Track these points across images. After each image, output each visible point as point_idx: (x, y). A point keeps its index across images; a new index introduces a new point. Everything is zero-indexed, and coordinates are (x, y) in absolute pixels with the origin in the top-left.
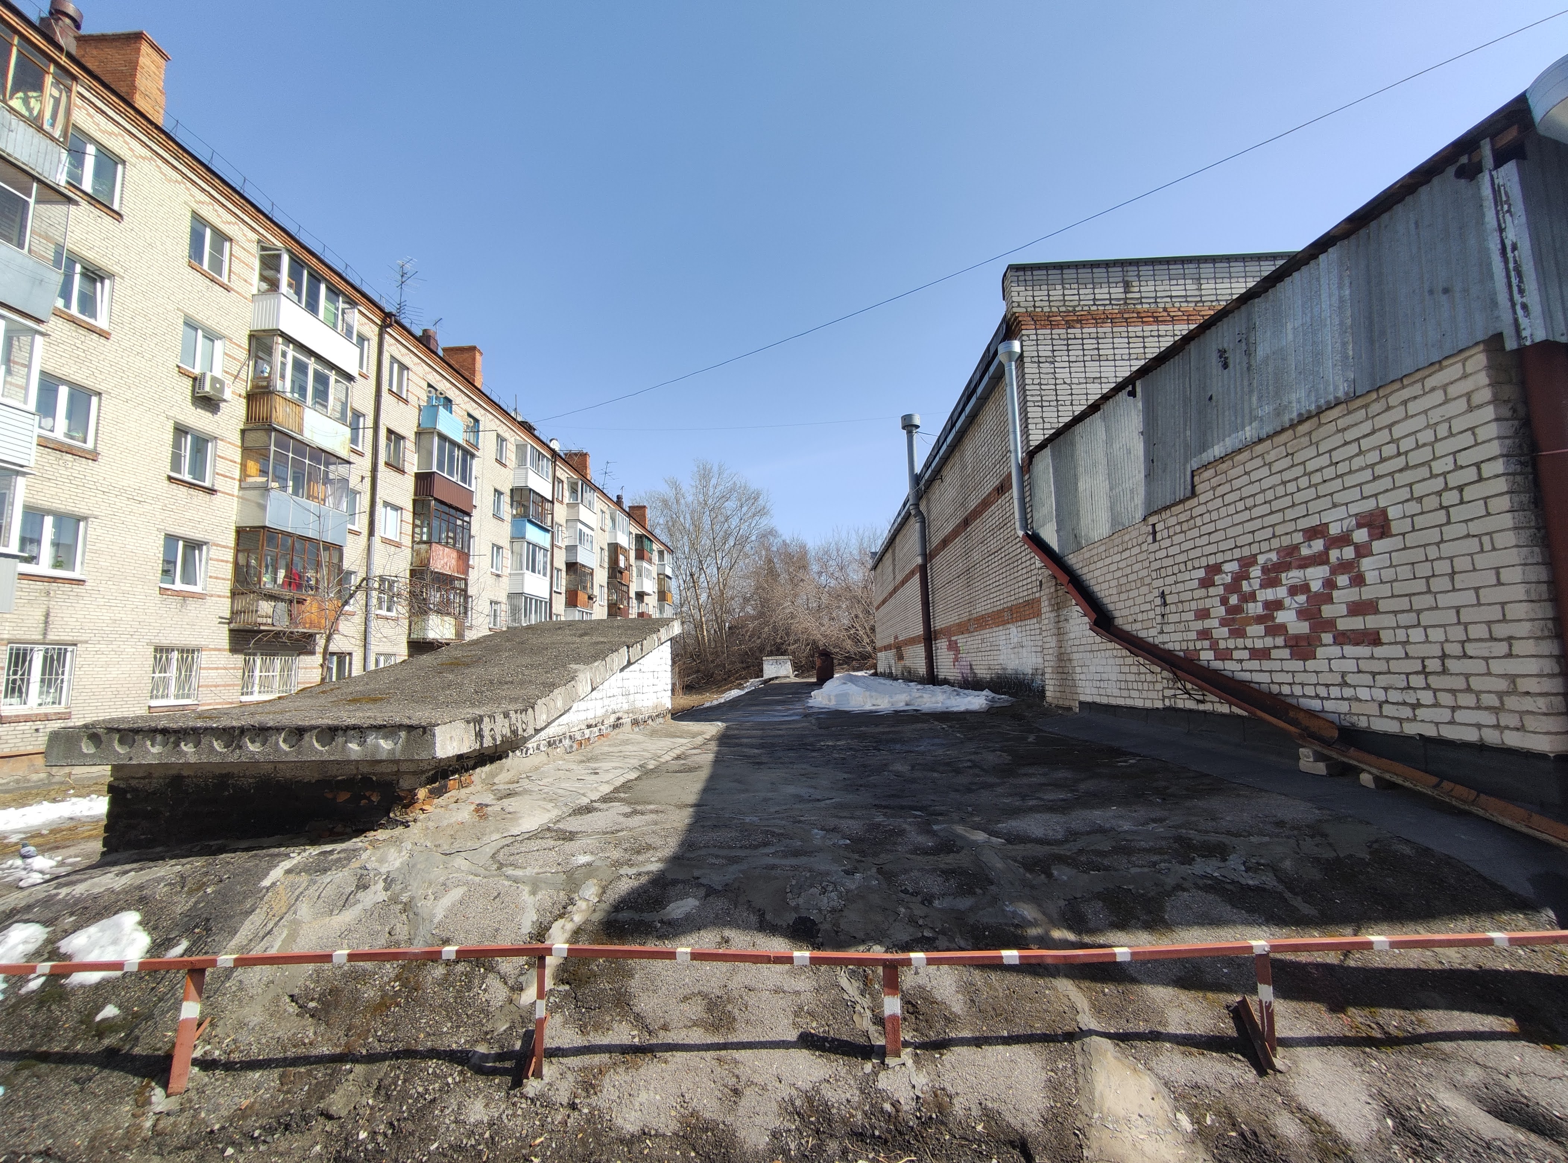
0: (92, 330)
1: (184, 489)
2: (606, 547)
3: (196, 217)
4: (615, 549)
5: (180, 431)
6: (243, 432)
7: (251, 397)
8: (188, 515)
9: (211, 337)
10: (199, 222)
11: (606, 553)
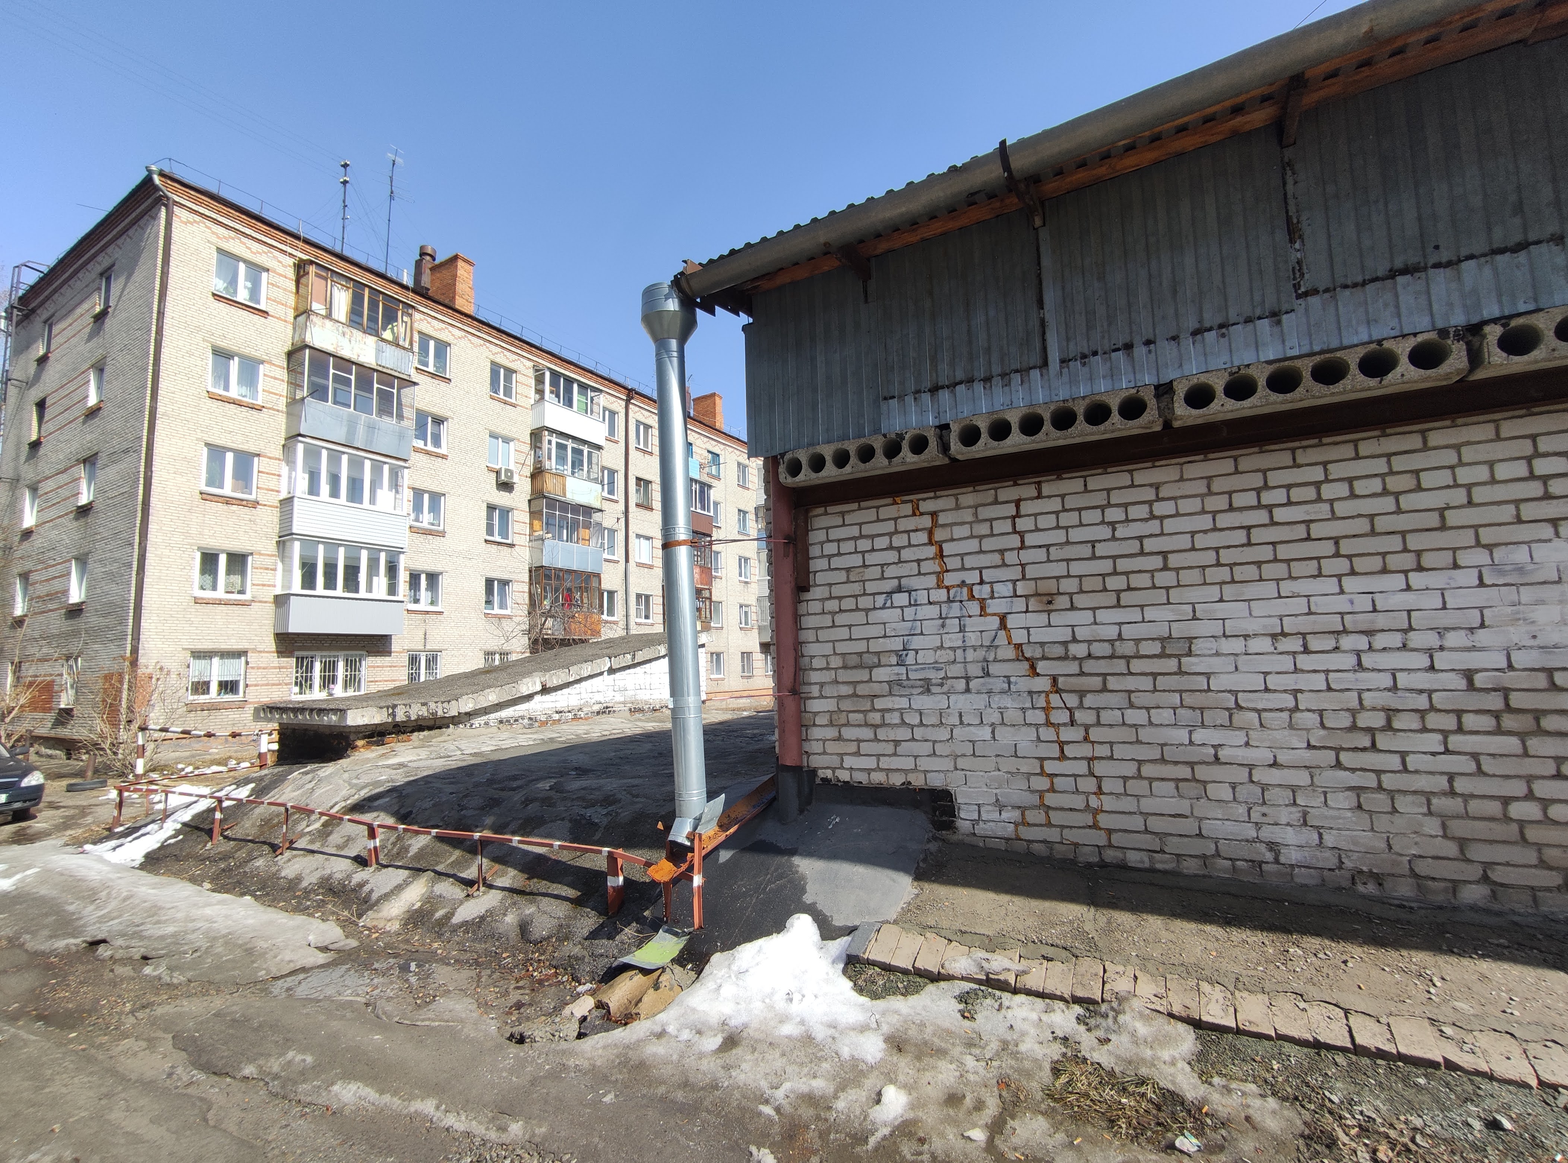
0: (438, 456)
1: (495, 547)
3: (493, 363)
5: (491, 508)
6: (530, 501)
7: (533, 476)
8: (498, 563)
9: (507, 440)
10: (495, 368)
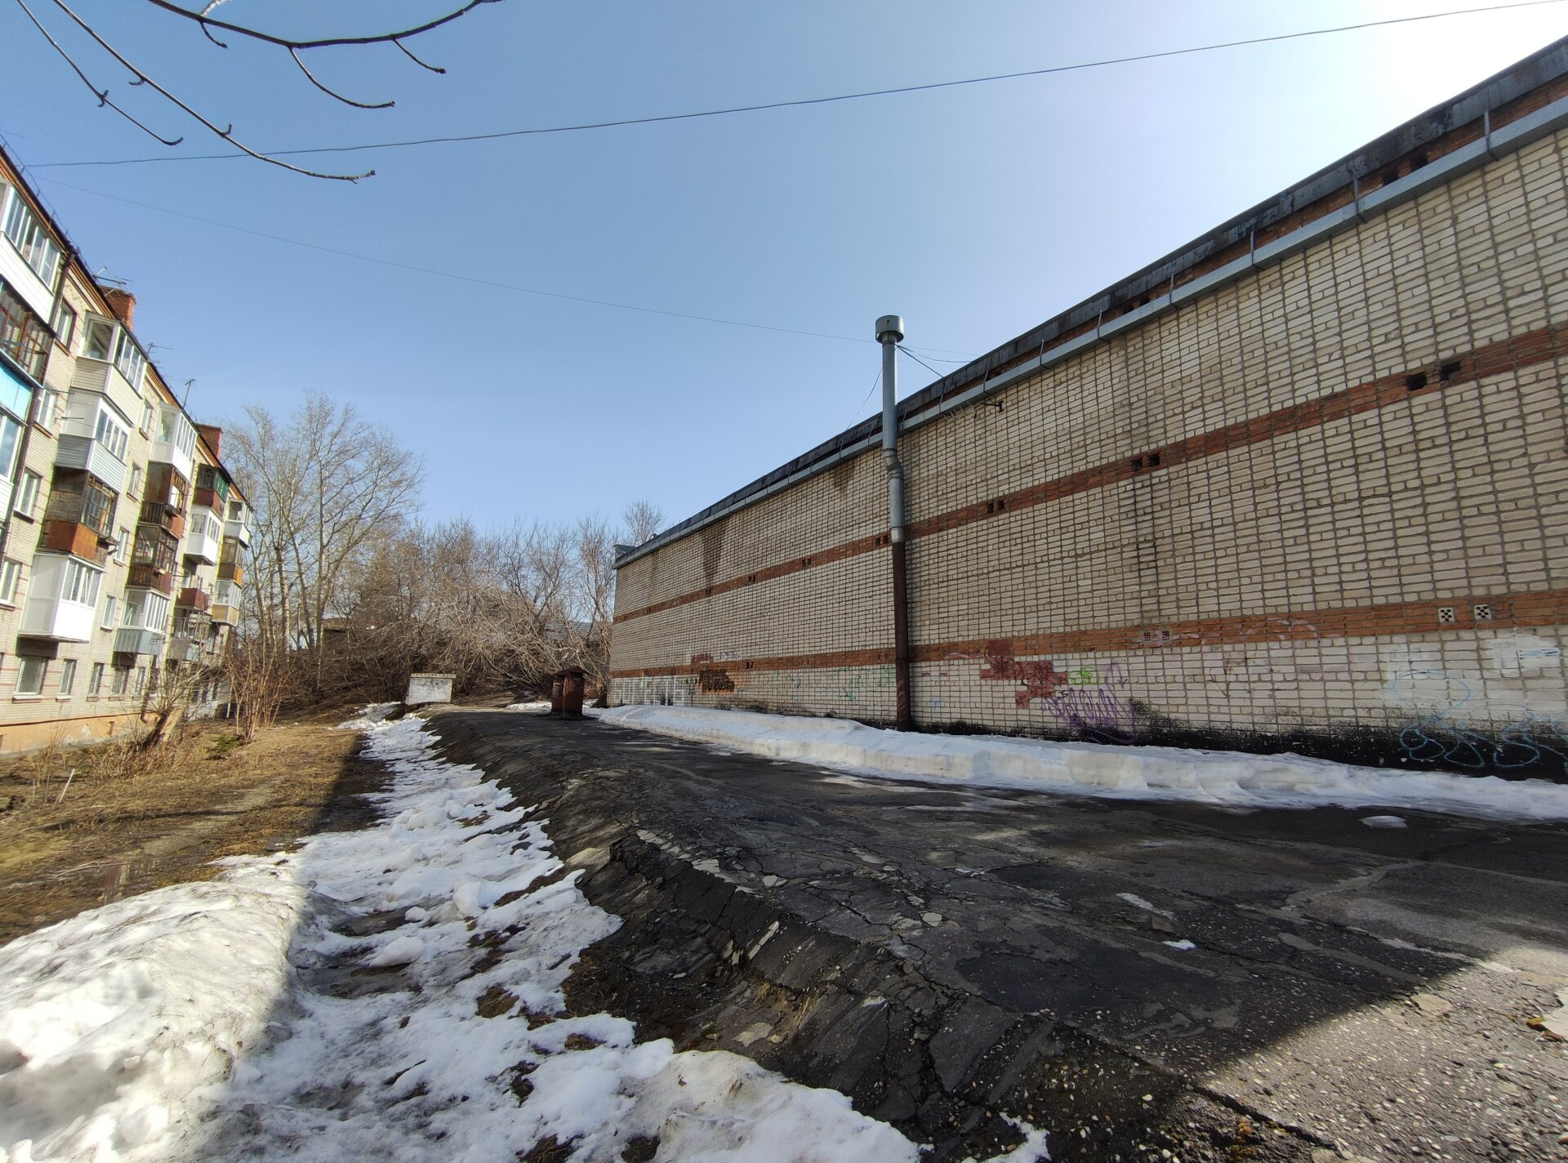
2: (145, 466)
4: (162, 476)
11: (144, 477)
